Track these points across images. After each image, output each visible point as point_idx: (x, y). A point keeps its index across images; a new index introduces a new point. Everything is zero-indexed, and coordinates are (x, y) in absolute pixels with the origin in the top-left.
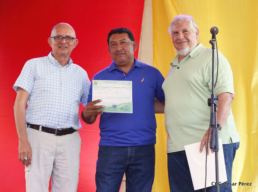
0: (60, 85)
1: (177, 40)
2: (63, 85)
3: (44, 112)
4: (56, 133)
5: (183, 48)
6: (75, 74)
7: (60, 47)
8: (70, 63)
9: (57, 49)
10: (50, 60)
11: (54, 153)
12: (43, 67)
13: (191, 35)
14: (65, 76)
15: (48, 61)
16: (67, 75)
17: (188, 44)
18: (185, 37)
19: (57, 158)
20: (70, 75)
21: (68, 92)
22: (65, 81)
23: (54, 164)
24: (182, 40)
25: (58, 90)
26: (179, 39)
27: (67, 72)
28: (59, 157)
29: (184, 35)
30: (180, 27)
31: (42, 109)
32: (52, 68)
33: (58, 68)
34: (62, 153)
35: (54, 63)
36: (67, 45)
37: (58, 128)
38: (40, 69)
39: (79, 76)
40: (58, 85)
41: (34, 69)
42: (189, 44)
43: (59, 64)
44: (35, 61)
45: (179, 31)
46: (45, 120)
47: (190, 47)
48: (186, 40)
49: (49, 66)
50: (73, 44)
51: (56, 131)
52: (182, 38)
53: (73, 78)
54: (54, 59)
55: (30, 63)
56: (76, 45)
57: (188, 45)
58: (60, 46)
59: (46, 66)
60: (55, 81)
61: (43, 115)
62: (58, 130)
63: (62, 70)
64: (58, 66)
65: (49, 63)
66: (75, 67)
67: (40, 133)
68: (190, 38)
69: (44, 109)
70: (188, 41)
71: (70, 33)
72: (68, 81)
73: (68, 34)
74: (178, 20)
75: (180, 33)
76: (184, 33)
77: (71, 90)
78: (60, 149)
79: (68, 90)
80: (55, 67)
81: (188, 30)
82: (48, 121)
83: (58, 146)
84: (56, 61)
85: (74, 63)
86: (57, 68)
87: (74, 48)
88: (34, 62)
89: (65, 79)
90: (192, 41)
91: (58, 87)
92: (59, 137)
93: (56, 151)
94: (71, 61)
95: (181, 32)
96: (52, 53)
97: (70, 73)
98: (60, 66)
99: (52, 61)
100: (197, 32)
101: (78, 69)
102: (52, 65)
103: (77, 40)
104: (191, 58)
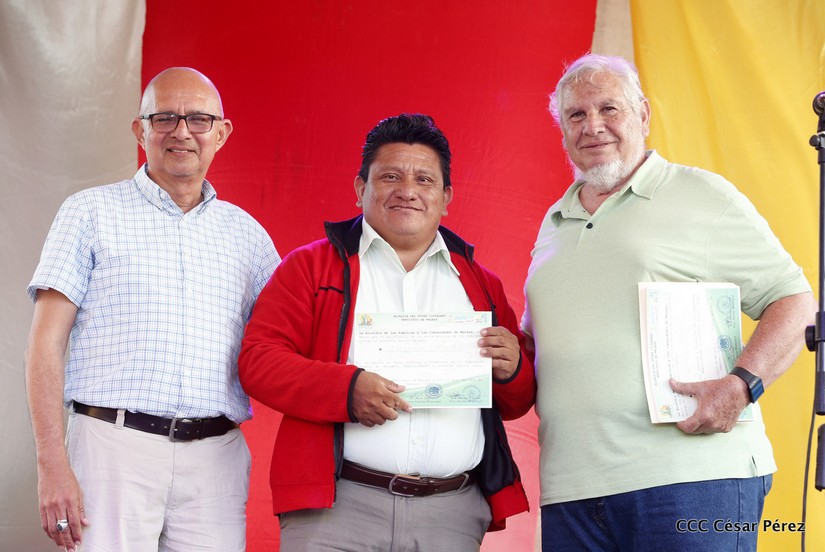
0: (180, 274)
1: (582, 136)
2: (189, 275)
3: (129, 365)
4: (171, 433)
5: (602, 164)
6: (227, 236)
7: (170, 150)
8: (207, 198)
9: (161, 155)
10: (143, 190)
11: (165, 499)
12: (119, 216)
13: (627, 120)
14: (195, 244)
15: (137, 195)
16: (202, 239)
17: (618, 149)
18: (607, 127)
19: (174, 514)
20: (211, 241)
21: (207, 298)
22: (196, 261)
23: (163, 535)
24: (597, 138)
25: (173, 292)
26: (587, 135)
27: (201, 230)
28: (180, 513)
29: (605, 120)
30: (590, 93)
31: (124, 357)
32: (148, 217)
33: (171, 218)
34: (190, 499)
35: (156, 201)
36: (193, 144)
37: (180, 415)
38: (110, 222)
39: (240, 241)
40: (172, 274)
41: (90, 225)
42: (622, 150)
43: (173, 203)
44: (92, 198)
45: (589, 108)
46: (134, 394)
47: (624, 158)
48: (610, 138)
49: (140, 209)
50: (215, 136)
51: (173, 424)
52: (597, 130)
53: (220, 250)
54: (157, 187)
55: (75, 205)
56: (226, 137)
57: (618, 154)
58: (170, 146)
59: (130, 210)
60: (163, 263)
61: (127, 375)
62: (179, 422)
63: (183, 224)
64: (170, 210)
65: (138, 202)
66: (226, 213)
67: (119, 431)
68: (623, 129)
69: (131, 356)
70: (619, 140)
71: (203, 101)
72: (206, 262)
73: (197, 107)
74: (585, 71)
75: (591, 115)
76: (603, 115)
77: (216, 291)
78: (184, 487)
79: (207, 289)
80: (159, 215)
81: (615, 106)
82: (144, 395)
83: (178, 474)
84: (164, 194)
85: (220, 197)
86: (167, 217)
87: (218, 148)
88: (88, 199)
89: (196, 253)
90: (628, 141)
91: (173, 282)
92: (180, 445)
93: (170, 493)
94: (212, 191)
95: (595, 112)
96: (146, 170)
97: (209, 233)
98: (177, 210)
99: (149, 196)
100: (645, 111)
101: (236, 219)
102: (149, 208)
103: (229, 121)
104: (632, 196)
